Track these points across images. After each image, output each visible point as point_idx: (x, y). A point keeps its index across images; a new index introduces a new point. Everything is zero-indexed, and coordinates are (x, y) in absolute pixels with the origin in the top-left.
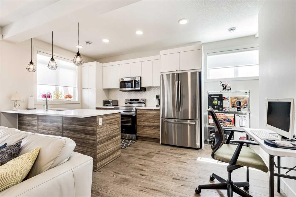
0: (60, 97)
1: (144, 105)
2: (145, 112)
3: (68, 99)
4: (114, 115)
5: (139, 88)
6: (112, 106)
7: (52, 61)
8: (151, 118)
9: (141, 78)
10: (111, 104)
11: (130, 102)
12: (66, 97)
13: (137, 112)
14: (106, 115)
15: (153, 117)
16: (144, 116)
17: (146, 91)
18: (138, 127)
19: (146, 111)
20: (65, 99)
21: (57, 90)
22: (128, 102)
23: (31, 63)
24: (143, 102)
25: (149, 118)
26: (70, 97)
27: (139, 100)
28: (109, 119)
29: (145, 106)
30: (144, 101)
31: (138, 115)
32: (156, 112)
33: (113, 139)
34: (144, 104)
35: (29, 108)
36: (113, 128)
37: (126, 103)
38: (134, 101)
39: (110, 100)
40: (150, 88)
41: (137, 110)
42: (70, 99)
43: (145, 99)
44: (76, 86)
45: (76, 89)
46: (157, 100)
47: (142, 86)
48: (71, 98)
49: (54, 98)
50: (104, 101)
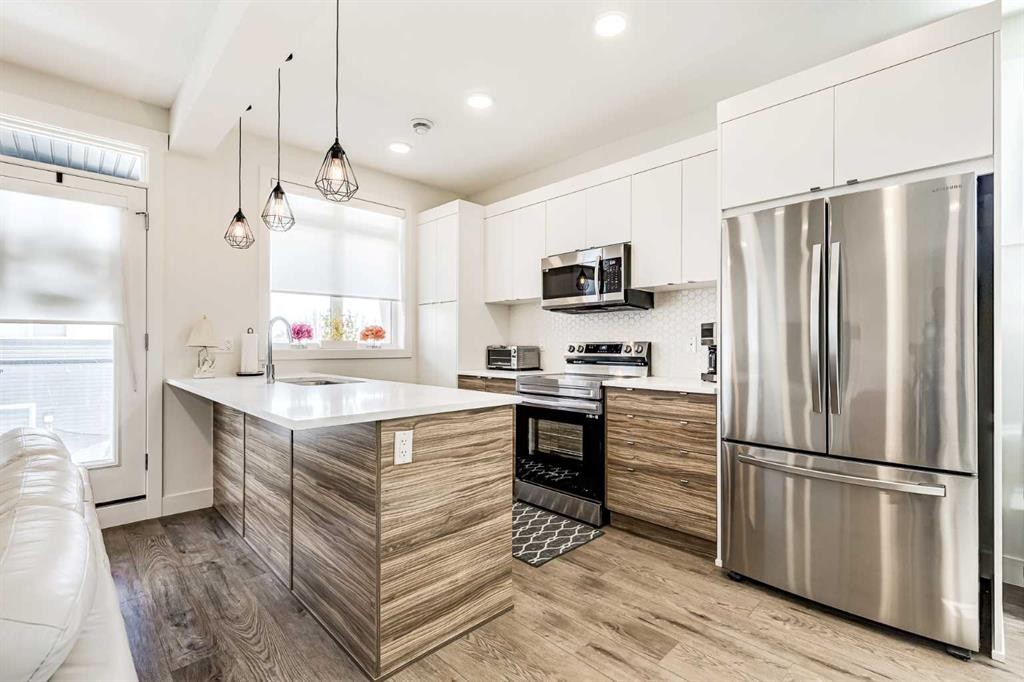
0: (344, 336)
1: (646, 368)
2: (645, 404)
3: (370, 341)
4: (476, 416)
5: (619, 296)
6: (518, 370)
7: (276, 197)
8: (673, 437)
9: (628, 248)
10: (514, 361)
11: (583, 354)
12: (365, 336)
13: (609, 403)
14: (433, 419)
15: (683, 429)
16: (640, 421)
17: (653, 307)
18: (609, 468)
19: (646, 398)
20: (364, 342)
21: (336, 310)
22: (575, 354)
23: (239, 217)
24: (639, 355)
25: (661, 431)
26: (378, 334)
27: (624, 348)
28: (451, 437)
29: (650, 374)
30: (644, 354)
31: (609, 416)
32: (695, 405)
33: (473, 529)
34: (646, 364)
35: (243, 371)
36: (472, 478)
37: (570, 361)
38: (603, 351)
39: (509, 348)
40: (670, 293)
41: (609, 394)
42: (378, 343)
43: (650, 344)
44: (400, 298)
45: (400, 305)
46: (706, 347)
47: (633, 287)
48: (382, 337)
49: (327, 339)
50: (489, 351)
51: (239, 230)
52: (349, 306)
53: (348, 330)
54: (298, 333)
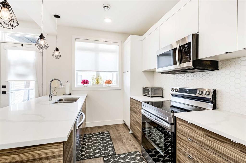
0: (99, 83)
1: (213, 105)
3: (107, 85)
5: (189, 65)
6: (151, 97)
10: (150, 93)
11: (178, 93)
12: (106, 83)
16: (197, 146)
17: (217, 69)
22: (175, 92)
23: (57, 49)
24: (207, 97)
26: (109, 82)
27: (198, 92)
29: (215, 108)
30: (210, 97)
34: (212, 102)
37: (173, 95)
38: (187, 92)
39: (148, 88)
41: (178, 121)
42: (110, 85)
43: (215, 91)
44: (118, 70)
47: (200, 57)
49: (94, 84)
50: (143, 89)
51: (57, 53)
52: (101, 74)
53: (101, 81)
54: (83, 83)
